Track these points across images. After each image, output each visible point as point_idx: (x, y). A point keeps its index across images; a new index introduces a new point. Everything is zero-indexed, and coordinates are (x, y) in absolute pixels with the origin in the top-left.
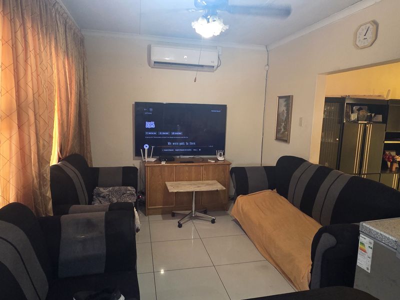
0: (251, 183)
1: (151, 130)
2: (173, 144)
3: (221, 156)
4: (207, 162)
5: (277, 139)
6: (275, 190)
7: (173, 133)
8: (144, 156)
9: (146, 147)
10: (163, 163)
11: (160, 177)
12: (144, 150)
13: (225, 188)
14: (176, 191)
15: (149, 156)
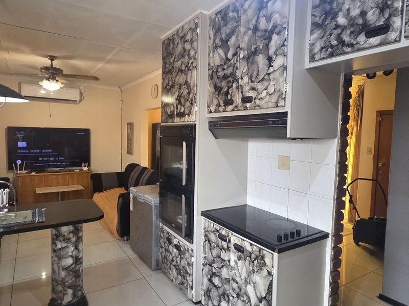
0: (105, 184)
1: (23, 148)
2: (44, 159)
3: (85, 166)
4: (74, 171)
5: (127, 153)
6: (123, 188)
7: (44, 151)
8: (17, 169)
9: (19, 162)
10: (33, 173)
11: (30, 184)
12: (16, 165)
13: (83, 188)
14: (42, 192)
15: (21, 169)
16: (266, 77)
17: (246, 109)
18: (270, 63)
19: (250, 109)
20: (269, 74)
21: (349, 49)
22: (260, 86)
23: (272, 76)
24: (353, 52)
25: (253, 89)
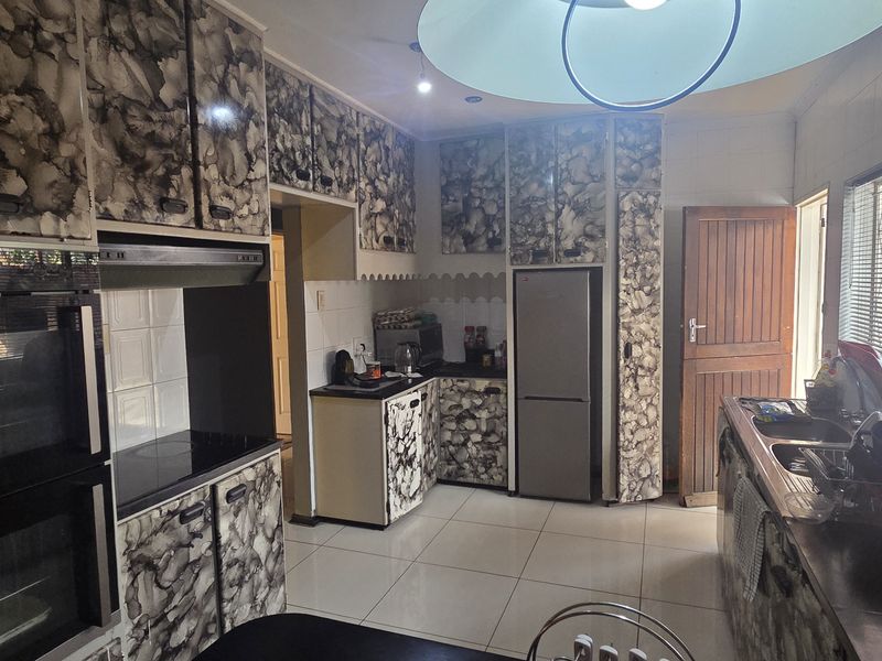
16: (246, 183)
17: (218, 229)
18: (250, 164)
19: (226, 232)
20: (250, 181)
21: (287, 182)
22: (238, 194)
23: (254, 185)
24: (289, 186)
25: (229, 196)
